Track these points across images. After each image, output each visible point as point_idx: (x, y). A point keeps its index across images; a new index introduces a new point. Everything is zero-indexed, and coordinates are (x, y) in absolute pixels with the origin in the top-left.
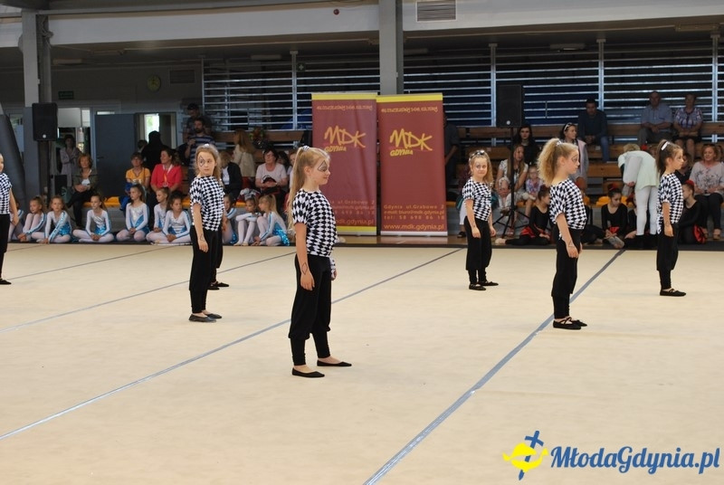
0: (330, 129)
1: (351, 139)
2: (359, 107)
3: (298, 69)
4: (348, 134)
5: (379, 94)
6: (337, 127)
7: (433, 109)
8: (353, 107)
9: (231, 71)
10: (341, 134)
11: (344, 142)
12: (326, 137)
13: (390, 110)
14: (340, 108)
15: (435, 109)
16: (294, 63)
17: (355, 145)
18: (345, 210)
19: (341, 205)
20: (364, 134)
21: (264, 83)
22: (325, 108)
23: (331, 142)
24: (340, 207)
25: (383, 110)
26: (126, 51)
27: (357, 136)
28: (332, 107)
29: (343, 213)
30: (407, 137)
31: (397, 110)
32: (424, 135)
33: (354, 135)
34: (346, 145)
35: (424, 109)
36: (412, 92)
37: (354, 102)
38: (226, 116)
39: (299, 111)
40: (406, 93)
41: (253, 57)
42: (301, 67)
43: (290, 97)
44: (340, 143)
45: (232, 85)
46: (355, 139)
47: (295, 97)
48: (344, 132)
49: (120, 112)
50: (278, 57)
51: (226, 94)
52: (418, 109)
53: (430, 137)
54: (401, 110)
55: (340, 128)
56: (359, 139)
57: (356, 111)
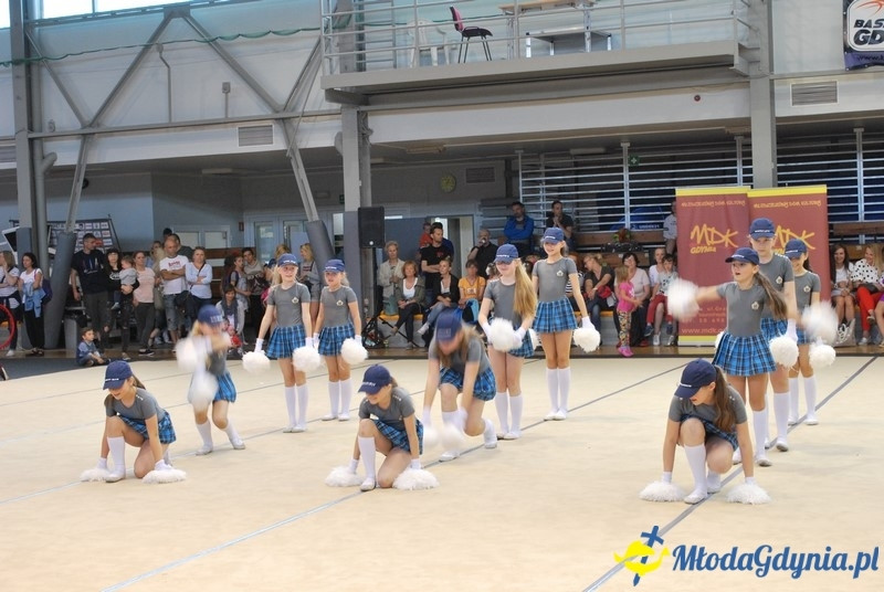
0: (697, 228)
1: (721, 238)
2: (730, 203)
3: (630, 162)
4: (719, 233)
5: (752, 187)
6: (705, 226)
7: (815, 203)
8: (723, 203)
9: (546, 168)
10: (709, 233)
11: (713, 242)
12: (692, 237)
13: (763, 205)
14: (708, 204)
15: (818, 203)
16: (625, 156)
17: (726, 245)
18: (716, 318)
19: (711, 312)
20: (736, 233)
21: (577, 180)
22: (691, 204)
23: (699, 242)
24: (711, 315)
25: (756, 206)
26: (445, 149)
27: (728, 235)
28: (699, 204)
29: (713, 321)
30: (784, 235)
31: (772, 205)
32: (804, 232)
33: (724, 234)
34: (715, 245)
35: (805, 203)
36: (790, 185)
37: (724, 197)
38: (542, 217)
39: (632, 210)
40: (783, 185)
41: (573, 151)
42: (634, 161)
43: (622, 194)
44: (708, 242)
45: (548, 182)
46: (726, 238)
47: (627, 194)
48: (713, 230)
49: (409, 217)
50: (601, 150)
51: (541, 194)
52: (798, 203)
53: (812, 234)
54: (777, 205)
55: (708, 226)
56: (731, 238)
57: (726, 207)
